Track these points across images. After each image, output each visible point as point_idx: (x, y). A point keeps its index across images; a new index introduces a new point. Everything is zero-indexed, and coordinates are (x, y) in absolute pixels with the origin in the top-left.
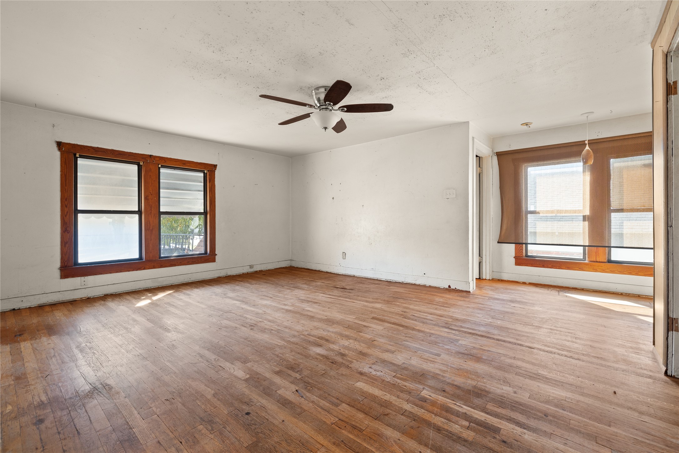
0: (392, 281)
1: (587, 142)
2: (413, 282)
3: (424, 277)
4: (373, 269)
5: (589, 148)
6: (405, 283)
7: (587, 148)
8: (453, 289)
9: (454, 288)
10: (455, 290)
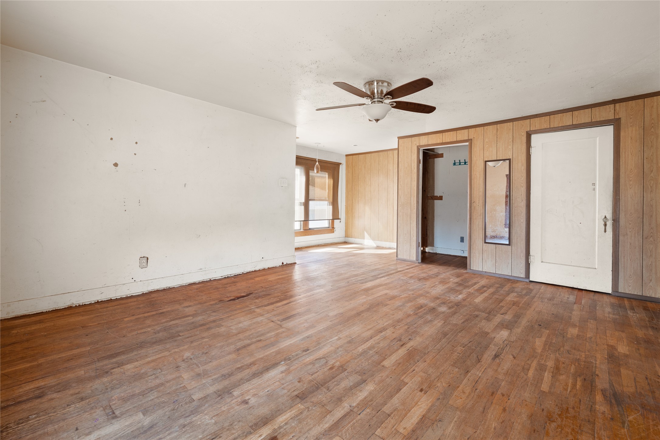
0: (230, 276)
1: (317, 160)
2: (253, 269)
3: (263, 261)
4: (201, 269)
5: (318, 164)
6: (246, 273)
7: (317, 163)
8: (286, 265)
9: (286, 263)
10: (287, 265)
